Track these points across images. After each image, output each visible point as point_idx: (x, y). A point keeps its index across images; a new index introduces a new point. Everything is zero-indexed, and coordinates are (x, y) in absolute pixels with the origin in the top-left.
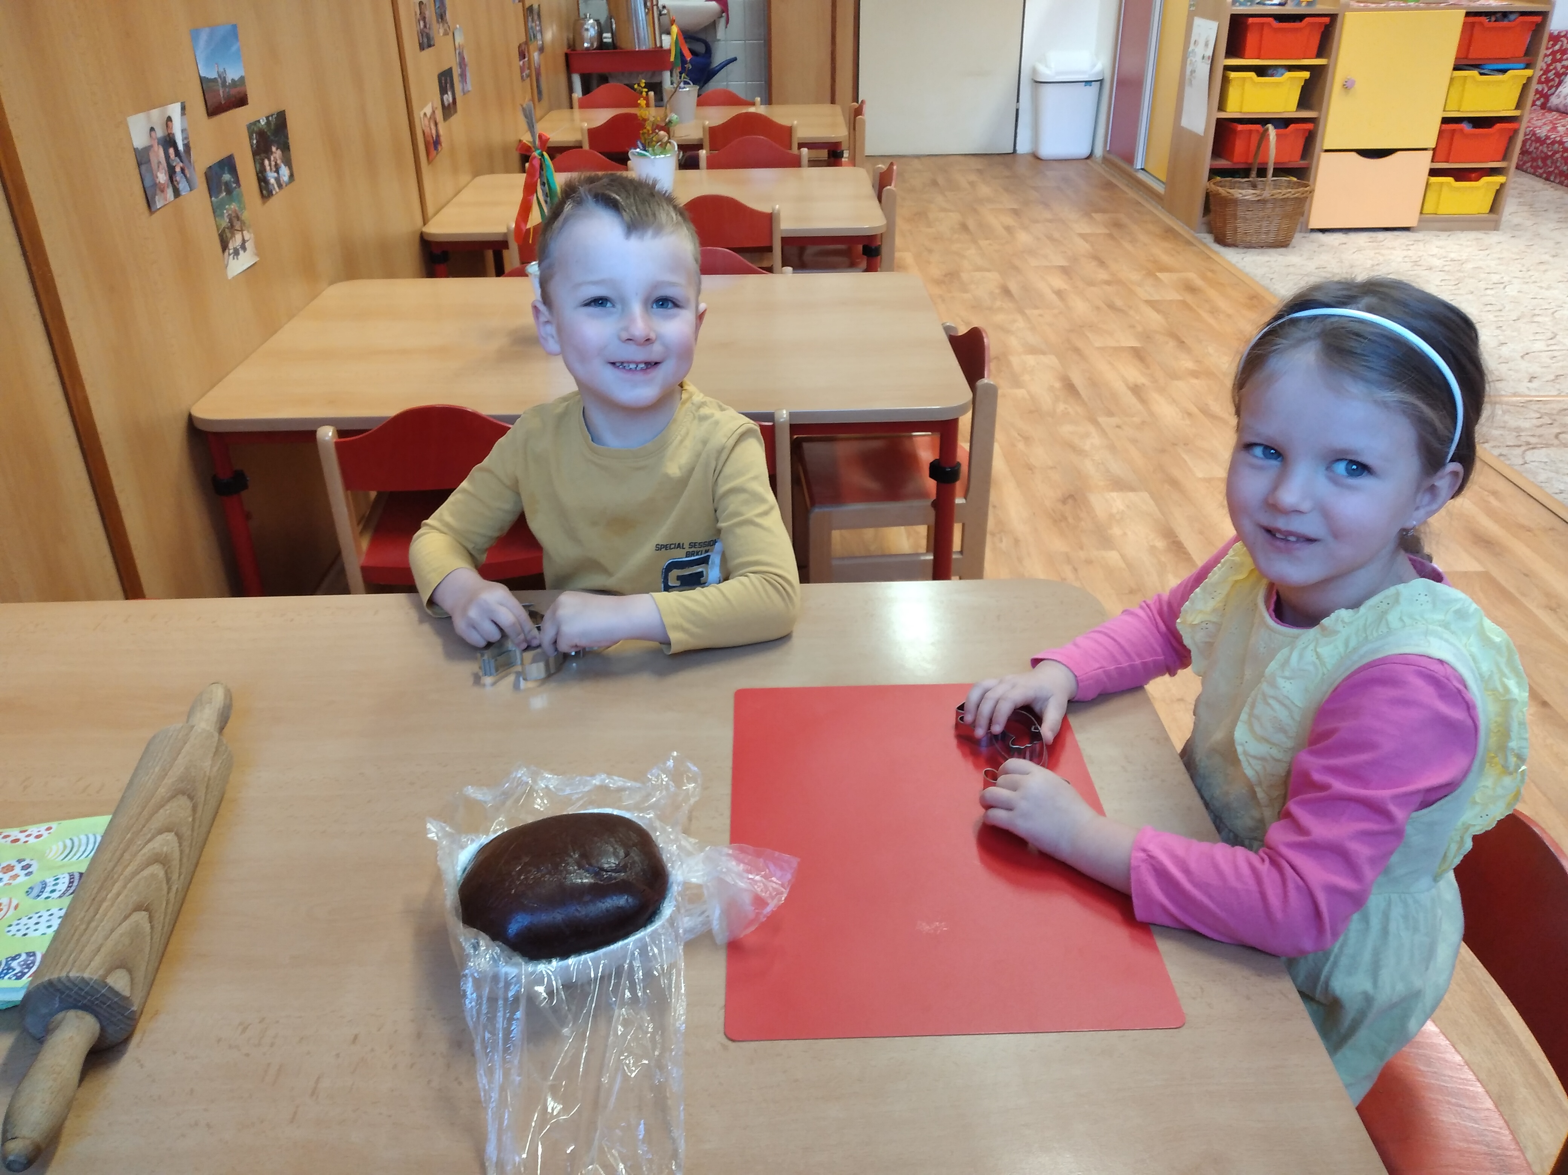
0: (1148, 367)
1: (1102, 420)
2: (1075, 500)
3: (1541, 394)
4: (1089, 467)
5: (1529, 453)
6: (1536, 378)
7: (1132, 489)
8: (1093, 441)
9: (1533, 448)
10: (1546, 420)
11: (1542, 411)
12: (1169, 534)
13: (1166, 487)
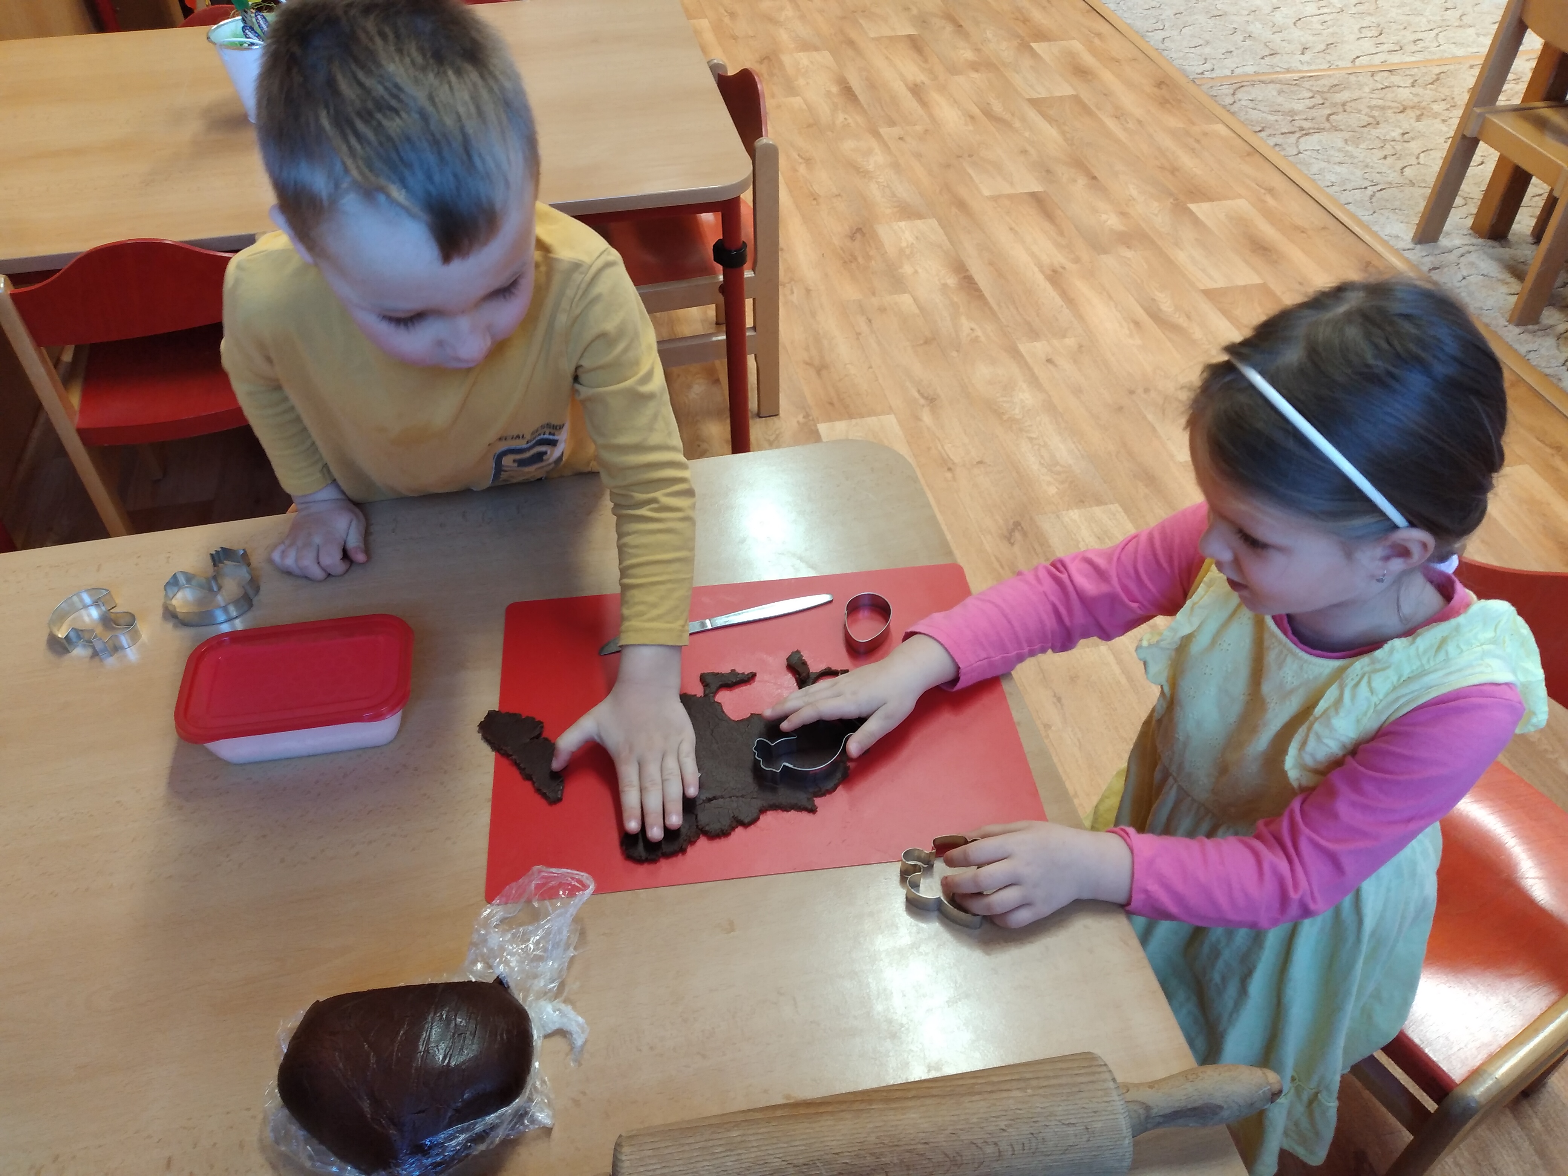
0: (926, 61)
1: (884, 131)
2: (863, 235)
3: (1313, 67)
4: (875, 192)
5: (1302, 140)
6: (1307, 49)
7: (920, 216)
8: (877, 159)
9: (1306, 134)
10: (1318, 100)
11: (1315, 89)
12: (960, 269)
13: (954, 210)
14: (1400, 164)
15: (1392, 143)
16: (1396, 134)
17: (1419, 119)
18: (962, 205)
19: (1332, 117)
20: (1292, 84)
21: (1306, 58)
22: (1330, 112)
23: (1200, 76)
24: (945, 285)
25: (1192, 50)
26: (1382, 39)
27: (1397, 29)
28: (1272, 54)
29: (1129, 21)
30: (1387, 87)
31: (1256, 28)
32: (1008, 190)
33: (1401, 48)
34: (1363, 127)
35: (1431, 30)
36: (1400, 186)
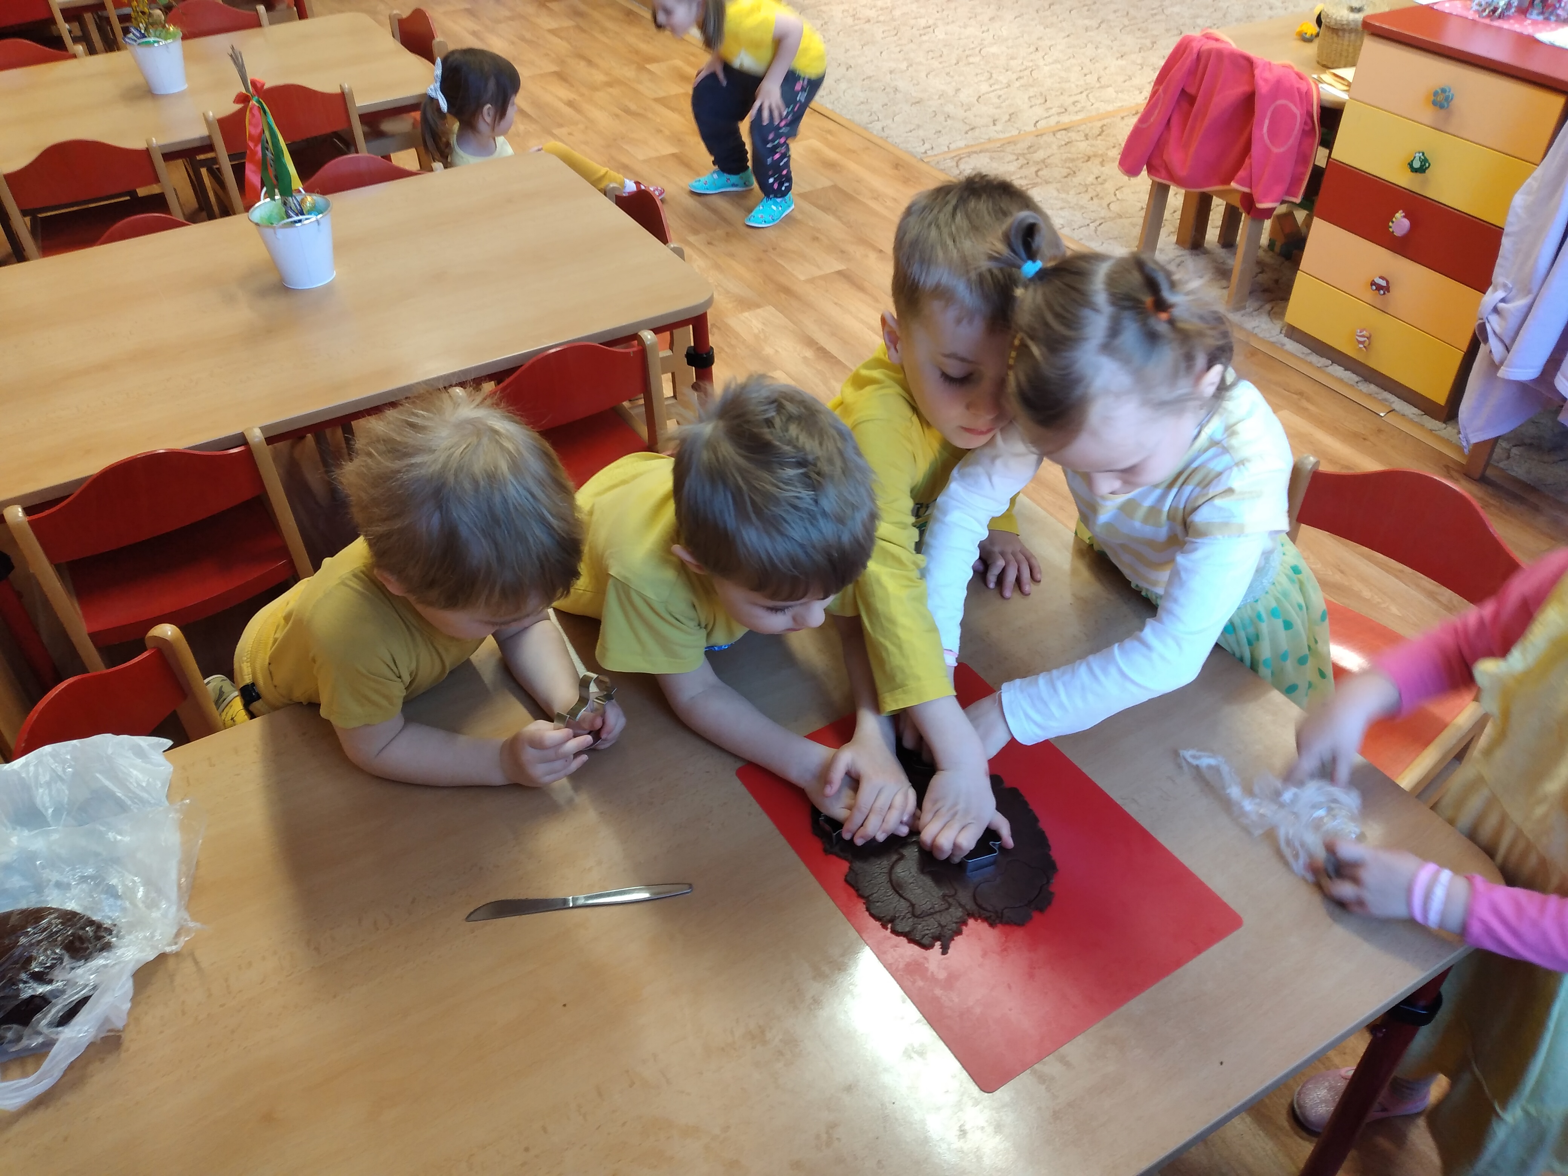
6: (996, 120)
10: (1022, 161)
11: (1016, 152)
12: (811, 343)
13: (783, 296)
14: (1105, 203)
15: (1093, 187)
16: (1091, 179)
17: (1102, 164)
18: (787, 291)
19: (1040, 173)
20: (998, 151)
21: (999, 127)
22: (1036, 169)
23: (925, 155)
24: (805, 358)
25: (910, 134)
26: (1048, 104)
27: (1056, 96)
28: (972, 129)
29: (848, 117)
30: (1068, 142)
31: (950, 108)
32: (818, 273)
33: (1066, 110)
34: (1066, 177)
35: (1081, 93)
36: (1112, 219)
